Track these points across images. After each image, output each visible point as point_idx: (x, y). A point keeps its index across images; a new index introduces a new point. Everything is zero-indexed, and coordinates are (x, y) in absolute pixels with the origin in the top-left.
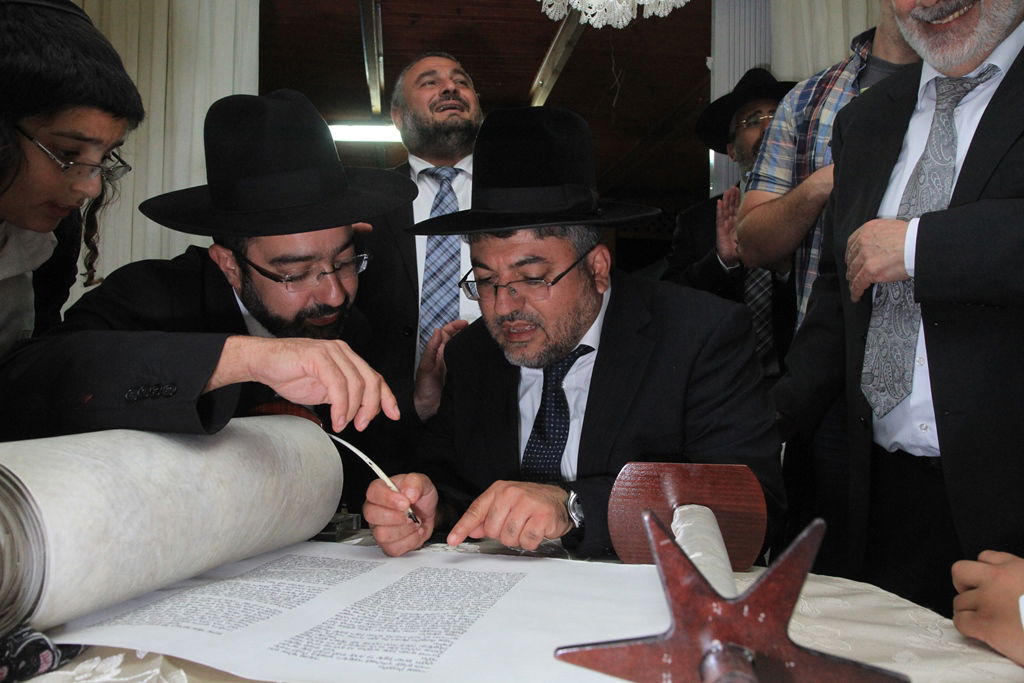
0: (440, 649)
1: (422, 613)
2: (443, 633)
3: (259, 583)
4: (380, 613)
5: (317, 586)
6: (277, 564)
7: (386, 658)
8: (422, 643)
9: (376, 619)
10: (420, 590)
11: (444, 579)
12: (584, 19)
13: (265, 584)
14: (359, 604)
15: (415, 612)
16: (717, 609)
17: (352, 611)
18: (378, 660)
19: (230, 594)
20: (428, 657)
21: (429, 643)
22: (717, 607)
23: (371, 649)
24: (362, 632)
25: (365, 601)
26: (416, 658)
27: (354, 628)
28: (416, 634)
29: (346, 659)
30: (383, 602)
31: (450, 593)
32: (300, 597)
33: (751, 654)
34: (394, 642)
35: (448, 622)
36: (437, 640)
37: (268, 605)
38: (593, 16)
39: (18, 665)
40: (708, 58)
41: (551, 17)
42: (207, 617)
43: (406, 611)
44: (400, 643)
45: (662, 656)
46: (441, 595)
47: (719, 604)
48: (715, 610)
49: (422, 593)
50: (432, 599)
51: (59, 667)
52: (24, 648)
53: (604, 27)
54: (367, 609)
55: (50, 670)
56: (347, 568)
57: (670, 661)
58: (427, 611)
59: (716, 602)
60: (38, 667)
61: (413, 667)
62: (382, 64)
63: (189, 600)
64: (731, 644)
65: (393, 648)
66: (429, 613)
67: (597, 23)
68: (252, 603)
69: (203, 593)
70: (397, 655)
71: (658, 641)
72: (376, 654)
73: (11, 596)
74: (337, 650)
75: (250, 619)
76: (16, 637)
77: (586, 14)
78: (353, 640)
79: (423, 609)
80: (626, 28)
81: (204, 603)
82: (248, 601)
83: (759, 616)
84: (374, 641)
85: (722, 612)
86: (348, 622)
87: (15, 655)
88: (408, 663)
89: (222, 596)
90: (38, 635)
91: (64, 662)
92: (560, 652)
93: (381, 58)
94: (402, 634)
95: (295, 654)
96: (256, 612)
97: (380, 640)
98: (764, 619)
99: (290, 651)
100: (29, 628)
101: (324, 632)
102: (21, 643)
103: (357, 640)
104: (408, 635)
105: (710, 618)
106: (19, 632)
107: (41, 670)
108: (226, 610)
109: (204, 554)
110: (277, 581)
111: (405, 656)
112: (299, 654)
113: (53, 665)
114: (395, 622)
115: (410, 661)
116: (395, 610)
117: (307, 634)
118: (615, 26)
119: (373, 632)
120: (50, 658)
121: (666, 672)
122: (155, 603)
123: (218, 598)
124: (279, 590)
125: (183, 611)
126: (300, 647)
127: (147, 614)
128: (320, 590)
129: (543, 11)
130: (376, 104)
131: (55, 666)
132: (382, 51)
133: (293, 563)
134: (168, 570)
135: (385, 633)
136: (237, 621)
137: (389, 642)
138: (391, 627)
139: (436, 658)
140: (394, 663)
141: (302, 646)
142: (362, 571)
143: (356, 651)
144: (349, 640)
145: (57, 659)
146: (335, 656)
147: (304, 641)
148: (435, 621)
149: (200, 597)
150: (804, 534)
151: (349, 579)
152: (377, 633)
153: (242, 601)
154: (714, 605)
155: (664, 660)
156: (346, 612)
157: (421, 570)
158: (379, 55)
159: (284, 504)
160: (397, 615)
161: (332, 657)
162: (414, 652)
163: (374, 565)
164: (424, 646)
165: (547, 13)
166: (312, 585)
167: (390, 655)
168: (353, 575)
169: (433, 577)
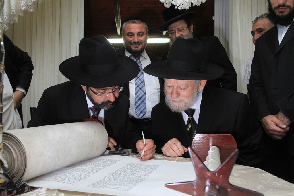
0: (134, 186)
1: (129, 177)
2: (135, 182)
4: (118, 176)
8: (129, 184)
9: (116, 178)
12: (176, 8)
14: (112, 174)
15: (127, 176)
16: (209, 174)
17: (110, 176)
19: (76, 171)
21: (131, 184)
22: (209, 173)
24: (113, 181)
25: (114, 173)
28: (128, 182)
30: (119, 173)
31: (137, 171)
32: (96, 171)
33: (218, 187)
35: (137, 180)
36: (133, 184)
37: (87, 174)
38: (179, 6)
39: (19, 190)
40: (213, 17)
42: (70, 179)
43: (125, 176)
44: (123, 184)
45: (193, 187)
47: (209, 172)
48: (208, 174)
49: (130, 171)
50: (132, 173)
51: (30, 191)
52: (21, 185)
54: (114, 175)
55: (27, 192)
57: (196, 188)
58: (131, 176)
59: (208, 172)
60: (24, 191)
61: (126, 190)
62: (120, 21)
63: (65, 173)
64: (213, 184)
65: (121, 185)
67: (180, 8)
68: (82, 173)
70: (122, 187)
71: (192, 183)
72: (116, 187)
73: (17, 171)
75: (82, 179)
76: (19, 182)
77: (177, 6)
78: (110, 183)
81: (69, 174)
82: (81, 173)
83: (220, 176)
84: (116, 184)
85: (210, 175)
86: (109, 179)
87: (18, 187)
89: (74, 172)
90: (24, 182)
91: (31, 190)
92: (166, 185)
93: (120, 20)
94: (124, 182)
96: (83, 176)
97: (117, 184)
98: (222, 177)
99: (93, 187)
100: (22, 180)
101: (102, 182)
102: (20, 184)
105: (207, 177)
106: (20, 181)
107: (25, 191)
108: (75, 177)
110: (89, 167)
111: (124, 187)
112: (95, 187)
113: (28, 190)
114: (122, 179)
115: (126, 188)
117: (97, 182)
118: (185, 9)
119: (116, 182)
120: (28, 188)
121: (195, 191)
122: (56, 174)
123: (73, 172)
124: (90, 169)
125: (63, 177)
126: (95, 186)
127: (54, 177)
128: (101, 169)
130: (119, 33)
131: (29, 191)
135: (119, 182)
136: (78, 179)
138: (120, 180)
140: (121, 189)
142: (113, 163)
143: (111, 186)
145: (29, 189)
147: (97, 184)
148: (133, 180)
149: (68, 172)
150: (233, 153)
151: (109, 166)
152: (117, 182)
153: (79, 173)
154: (208, 173)
155: (194, 188)
156: (108, 176)
157: (130, 164)
158: (119, 19)
159: (92, 146)
160: (122, 177)
161: (104, 187)
162: (127, 186)
163: (117, 161)
164: (130, 185)
165: (165, 6)
166: (99, 167)
167: (120, 187)
168: (111, 164)
169: (133, 166)
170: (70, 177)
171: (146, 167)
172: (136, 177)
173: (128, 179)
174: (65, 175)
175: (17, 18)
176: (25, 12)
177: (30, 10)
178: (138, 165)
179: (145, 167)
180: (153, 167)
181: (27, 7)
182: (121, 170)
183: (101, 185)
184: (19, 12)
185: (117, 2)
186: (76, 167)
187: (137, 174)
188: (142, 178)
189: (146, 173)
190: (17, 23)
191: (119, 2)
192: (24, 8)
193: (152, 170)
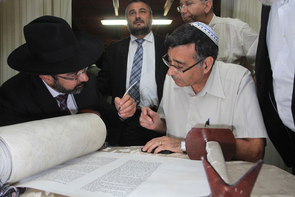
1: (128, 177)
2: (134, 185)
3: (80, 166)
4: (116, 176)
5: (97, 166)
6: (87, 159)
7: (116, 192)
9: (114, 178)
10: (129, 168)
11: (136, 164)
13: (82, 166)
14: (110, 173)
15: (126, 176)
17: (107, 175)
18: (113, 192)
19: (71, 169)
20: (128, 192)
21: (129, 187)
23: (111, 189)
24: (109, 182)
25: (112, 171)
26: (124, 192)
27: (107, 181)
28: (126, 184)
29: (103, 192)
30: (117, 172)
31: (137, 169)
32: (92, 169)
34: (119, 187)
35: (136, 181)
36: (132, 186)
37: (82, 172)
42: (63, 177)
43: (124, 176)
46: (135, 170)
50: (132, 172)
54: (112, 174)
56: (107, 160)
58: (130, 176)
63: (59, 172)
65: (118, 189)
66: (131, 177)
68: (77, 172)
69: (63, 170)
70: (119, 191)
72: (112, 190)
74: (101, 189)
75: (76, 178)
76: (4, 188)
78: (106, 185)
79: (129, 175)
81: (63, 173)
84: (113, 186)
86: (106, 179)
87: (4, 195)
88: (122, 194)
89: (69, 170)
90: (11, 187)
91: (20, 195)
94: (122, 184)
95: (88, 190)
96: (78, 175)
99: (87, 189)
101: (98, 182)
102: (6, 190)
103: (107, 185)
104: (123, 184)
108: (69, 175)
109: (63, 158)
110: (86, 165)
111: (121, 191)
114: (119, 179)
115: (123, 193)
116: (120, 175)
117: (92, 183)
119: (113, 183)
120: (15, 195)
122: (48, 173)
123: (67, 171)
124: (86, 167)
125: (56, 175)
126: (90, 187)
128: (98, 167)
133: (92, 158)
134: (52, 163)
135: (116, 183)
136: (72, 178)
137: (117, 186)
138: (118, 181)
139: (131, 192)
140: (118, 193)
141: (91, 187)
142: (112, 161)
143: (107, 189)
144: (105, 185)
145: (17, 195)
146: (100, 191)
147: (91, 185)
153: (74, 172)
156: (105, 175)
157: (130, 161)
160: (121, 177)
161: (99, 191)
162: (124, 190)
163: (116, 159)
164: (127, 188)
166: (96, 166)
167: (117, 191)
168: (109, 162)
169: (133, 164)
170: (63, 175)
171: (147, 164)
172: (135, 177)
173: (127, 180)
174: (58, 174)
178: (139, 162)
180: (155, 164)
182: (119, 169)
183: (96, 187)
187: (137, 174)
188: (142, 178)
189: (147, 173)
193: (154, 169)
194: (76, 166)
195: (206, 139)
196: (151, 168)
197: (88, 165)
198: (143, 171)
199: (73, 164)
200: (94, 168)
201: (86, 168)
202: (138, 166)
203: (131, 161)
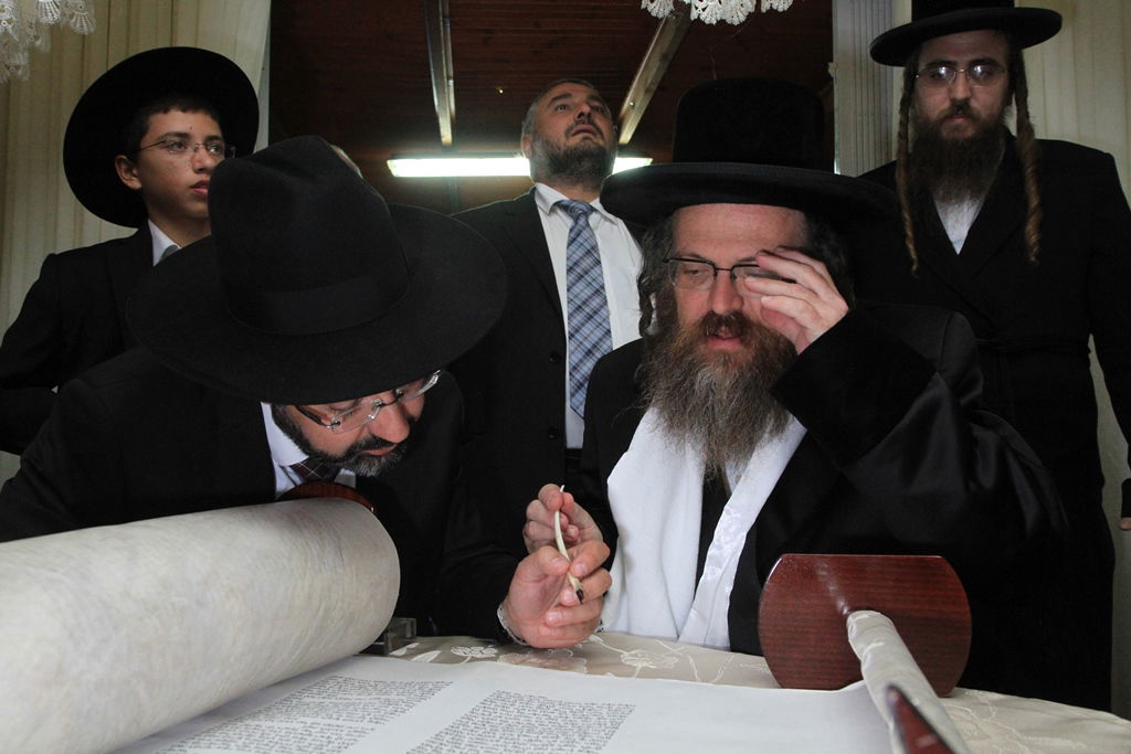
3: (284, 725)
5: (360, 725)
6: (315, 691)
10: (494, 729)
11: (526, 712)
12: (694, 15)
13: (294, 725)
31: (533, 736)
38: (704, 10)
40: (830, 64)
41: (654, 14)
49: (498, 737)
53: (718, 22)
56: (403, 694)
62: (452, 88)
67: (709, 18)
77: (697, 8)
80: (741, 25)
93: (451, 82)
109: (211, 687)
110: (309, 721)
118: (729, 21)
128: (364, 732)
129: (643, 6)
130: (446, 133)
132: (451, 73)
151: (403, 712)
157: (498, 696)
158: (448, 78)
159: (321, 613)
163: (438, 686)
165: (649, 10)
166: (353, 724)
168: (410, 705)
169: (512, 709)
175: (21, 59)
176: (57, 31)
177: (78, 25)
178: (536, 704)
179: (570, 715)
180: (604, 711)
181: (63, 14)
182: (453, 730)
184: (32, 33)
185: (440, 10)
186: (247, 722)
189: (576, 751)
190: (26, 79)
191: (447, 12)
192: (52, 16)
193: (602, 734)
194: (270, 724)
195: (841, 603)
196: (590, 731)
197: (318, 720)
198: (558, 742)
199: (253, 715)
200: (343, 734)
201: (309, 739)
202: (534, 719)
203: (504, 696)
